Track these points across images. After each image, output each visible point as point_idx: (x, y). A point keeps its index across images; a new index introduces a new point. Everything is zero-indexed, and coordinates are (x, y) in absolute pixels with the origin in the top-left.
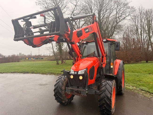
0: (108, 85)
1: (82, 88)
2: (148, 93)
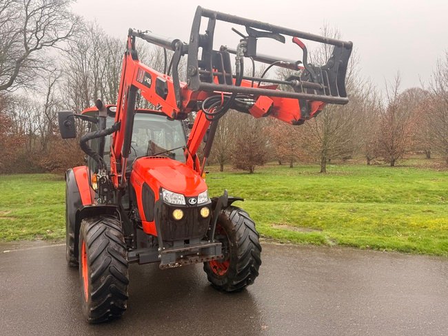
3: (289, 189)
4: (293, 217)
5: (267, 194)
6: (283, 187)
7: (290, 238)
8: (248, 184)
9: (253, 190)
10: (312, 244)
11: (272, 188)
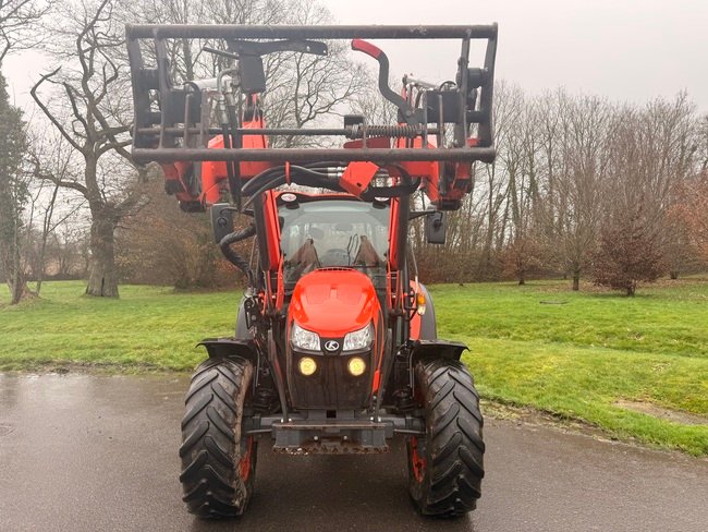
0: (460, 387)
1: (351, 415)
2: (497, 405)
3: (694, 330)
4: (668, 389)
5: (642, 339)
6: (680, 325)
7: (636, 433)
8: (605, 317)
9: (613, 328)
10: (683, 451)
11: (655, 326)
